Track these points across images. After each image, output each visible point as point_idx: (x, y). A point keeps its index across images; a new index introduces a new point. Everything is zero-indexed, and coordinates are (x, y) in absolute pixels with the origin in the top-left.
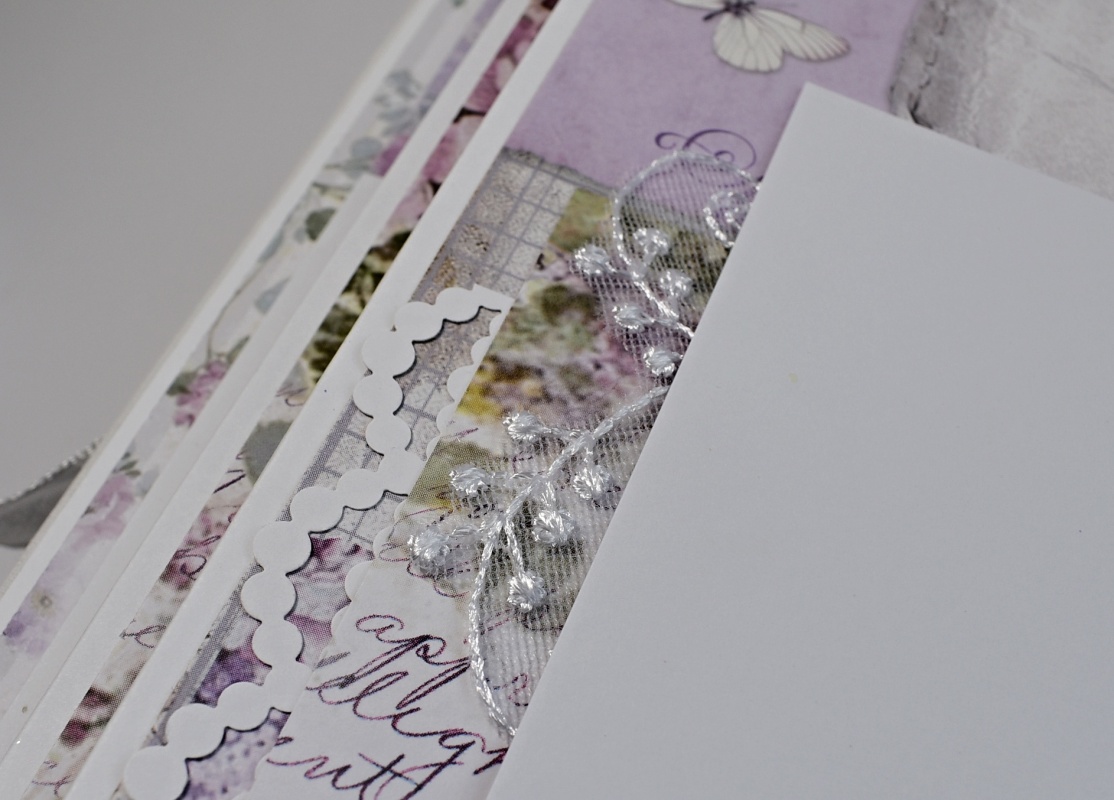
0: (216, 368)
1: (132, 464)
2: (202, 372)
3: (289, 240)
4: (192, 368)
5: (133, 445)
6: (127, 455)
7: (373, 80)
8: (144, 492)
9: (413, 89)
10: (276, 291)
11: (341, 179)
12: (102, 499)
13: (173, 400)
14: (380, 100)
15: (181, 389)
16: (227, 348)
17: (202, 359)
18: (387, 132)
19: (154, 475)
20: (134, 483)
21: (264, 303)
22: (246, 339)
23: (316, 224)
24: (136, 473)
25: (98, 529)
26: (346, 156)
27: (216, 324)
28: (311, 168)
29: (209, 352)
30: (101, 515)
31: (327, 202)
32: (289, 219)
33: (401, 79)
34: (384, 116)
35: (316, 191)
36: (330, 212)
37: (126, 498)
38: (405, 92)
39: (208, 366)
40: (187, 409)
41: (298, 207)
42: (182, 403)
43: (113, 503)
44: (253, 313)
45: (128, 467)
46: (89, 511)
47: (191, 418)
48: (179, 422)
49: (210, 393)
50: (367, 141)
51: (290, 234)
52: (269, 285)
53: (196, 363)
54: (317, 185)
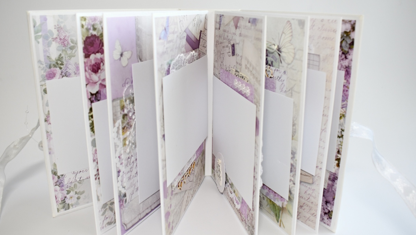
0: (48, 116)
1: (47, 132)
2: (47, 117)
3: (44, 95)
4: (45, 118)
5: (46, 129)
6: (46, 131)
7: (36, 65)
8: (51, 133)
9: (43, 63)
10: (48, 103)
11: (43, 83)
13: (46, 122)
14: (39, 67)
15: (46, 121)
16: (47, 113)
18: (44, 72)
21: (47, 105)
22: (49, 111)
23: (45, 91)
24: (49, 132)
25: (50, 140)
26: (41, 79)
27: (44, 111)
28: (38, 84)
29: (46, 115)
30: (49, 138)
31: (44, 87)
32: (41, 93)
33: (39, 62)
34: (42, 70)
35: (41, 86)
36: (46, 88)
37: (50, 135)
38: (42, 64)
39: (47, 116)
40: (48, 122)
41: (41, 90)
42: (47, 122)
43: (49, 136)
44: (47, 107)
46: (47, 139)
47: (50, 123)
48: (49, 124)
49: (49, 119)
50: (42, 75)
51: (43, 94)
52: (46, 102)
53: (45, 117)
54: (41, 85)
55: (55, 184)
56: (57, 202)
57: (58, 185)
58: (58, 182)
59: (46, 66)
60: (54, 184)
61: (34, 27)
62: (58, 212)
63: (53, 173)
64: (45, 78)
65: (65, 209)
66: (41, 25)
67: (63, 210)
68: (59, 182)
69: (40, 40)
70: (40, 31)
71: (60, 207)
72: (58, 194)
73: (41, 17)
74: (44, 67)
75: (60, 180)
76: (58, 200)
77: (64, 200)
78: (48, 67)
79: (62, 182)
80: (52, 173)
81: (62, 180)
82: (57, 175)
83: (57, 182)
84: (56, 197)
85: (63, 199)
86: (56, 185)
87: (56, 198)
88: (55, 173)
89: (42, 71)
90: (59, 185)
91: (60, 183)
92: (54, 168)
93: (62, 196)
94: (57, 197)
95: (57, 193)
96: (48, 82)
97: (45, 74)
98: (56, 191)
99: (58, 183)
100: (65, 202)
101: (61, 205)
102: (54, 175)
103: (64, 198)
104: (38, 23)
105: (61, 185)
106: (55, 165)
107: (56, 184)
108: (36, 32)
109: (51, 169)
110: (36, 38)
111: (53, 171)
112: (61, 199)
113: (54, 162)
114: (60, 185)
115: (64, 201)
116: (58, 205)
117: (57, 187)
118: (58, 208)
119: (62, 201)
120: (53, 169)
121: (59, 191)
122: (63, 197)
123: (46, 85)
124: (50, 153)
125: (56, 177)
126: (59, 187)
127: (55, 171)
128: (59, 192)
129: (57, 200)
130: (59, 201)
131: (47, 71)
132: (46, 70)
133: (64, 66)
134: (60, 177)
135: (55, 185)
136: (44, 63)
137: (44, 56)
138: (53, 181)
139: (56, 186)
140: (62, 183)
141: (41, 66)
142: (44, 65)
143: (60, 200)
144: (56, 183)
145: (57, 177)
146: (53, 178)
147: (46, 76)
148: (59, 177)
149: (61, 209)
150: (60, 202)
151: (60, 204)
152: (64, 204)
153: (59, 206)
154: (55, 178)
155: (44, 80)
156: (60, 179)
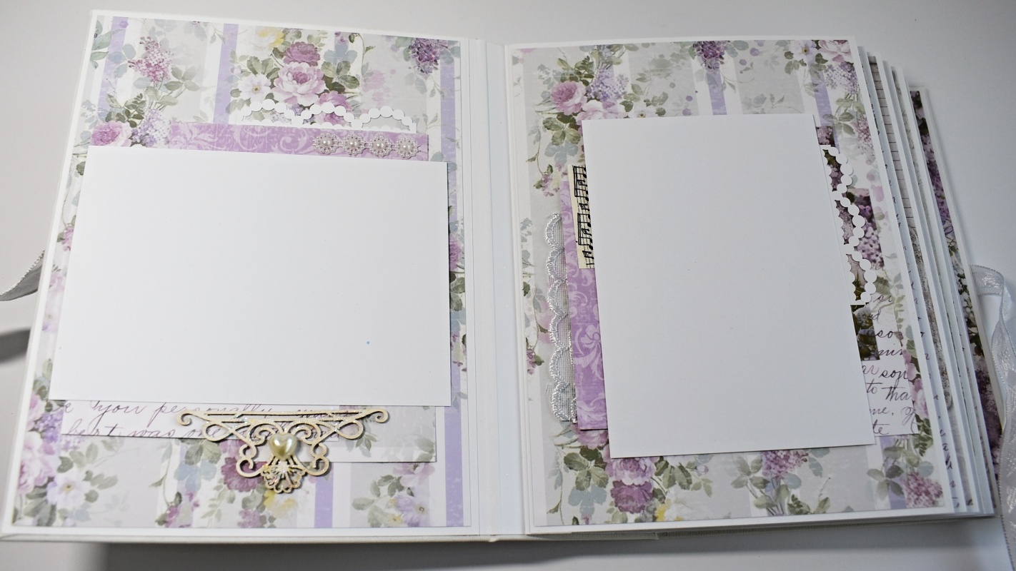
0: (69, 229)
1: (57, 267)
2: (65, 231)
3: (74, 178)
4: (61, 231)
5: (54, 261)
6: (54, 265)
7: (77, 108)
8: (65, 275)
9: (94, 108)
10: (78, 197)
11: (82, 150)
12: (53, 281)
13: (60, 243)
14: (83, 115)
15: (60, 239)
16: (70, 222)
17: (63, 227)
18: (90, 127)
19: (66, 268)
20: (60, 273)
21: (76, 202)
22: (75, 216)
23: (81, 169)
24: (60, 270)
25: (56, 290)
26: (80, 140)
27: (62, 214)
28: (70, 150)
29: (65, 224)
30: (55, 286)
31: (81, 160)
32: (70, 170)
33: (87, 104)
34: (87, 121)
35: (75, 156)
36: (83, 163)
37: (60, 279)
38: (90, 109)
39: (67, 229)
40: (66, 245)
41: (71, 164)
42: (64, 243)
43: (57, 281)
44: (73, 207)
45: (56, 269)
46: (50, 286)
47: (69, 248)
48: (65, 250)
49: (71, 237)
50: (85, 132)
51: (73, 175)
52: (74, 195)
53: (62, 229)
54: (74, 154)
55: (33, 425)
56: (20, 485)
57: (41, 429)
58: (43, 422)
59: (100, 115)
60: (29, 423)
61: (96, 36)
62: (14, 520)
63: (38, 387)
64: (89, 141)
65: (39, 520)
66: (111, 34)
67: (29, 520)
68: (46, 422)
69: (102, 63)
70: (107, 45)
71: (24, 507)
72: (31, 460)
73: (115, 19)
74: (94, 116)
75: (49, 418)
76: (25, 483)
77: (45, 486)
78: (104, 118)
79: (56, 424)
80: (34, 389)
81: (56, 420)
82: (47, 400)
83: (40, 419)
84: (22, 467)
85: (41, 485)
86: (33, 430)
87: (22, 473)
88: (41, 391)
89: (88, 125)
90: (44, 431)
91: (48, 428)
92: (44, 376)
93: (41, 471)
94: (25, 469)
95: (29, 455)
96: (93, 149)
97: (92, 131)
98: (28, 447)
99: (42, 425)
100: (45, 494)
101: (29, 501)
102: (38, 397)
103: (45, 481)
104: (106, 29)
105: (49, 434)
106: (50, 365)
107: (36, 427)
108: (96, 47)
109: (35, 376)
110: (93, 57)
111: (38, 384)
112: (36, 480)
113: (48, 358)
114: (44, 434)
115: (43, 491)
116: (18, 498)
117: (36, 435)
118: (18, 507)
119: (36, 487)
120: (39, 375)
121: (39, 451)
122: (42, 476)
123: (88, 155)
124: (45, 328)
125: (42, 405)
126: (42, 437)
127: (45, 384)
128: (37, 455)
129: (23, 481)
130: (27, 486)
131: (97, 125)
132: (96, 122)
133: (143, 122)
134: (55, 406)
135: (31, 428)
136: (96, 108)
137: (102, 93)
138: (30, 414)
139: (34, 433)
140: (54, 428)
141: (89, 113)
142: (95, 113)
143: (31, 481)
144: (36, 422)
145: (44, 403)
146: (33, 405)
147: (93, 136)
148: (49, 408)
149: (27, 514)
150: (30, 490)
151: (29, 497)
152: (40, 500)
153: (24, 502)
154: (36, 408)
155: (85, 144)
156: (51, 413)
